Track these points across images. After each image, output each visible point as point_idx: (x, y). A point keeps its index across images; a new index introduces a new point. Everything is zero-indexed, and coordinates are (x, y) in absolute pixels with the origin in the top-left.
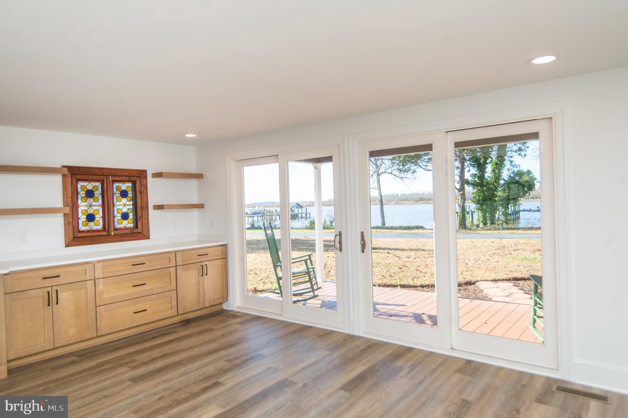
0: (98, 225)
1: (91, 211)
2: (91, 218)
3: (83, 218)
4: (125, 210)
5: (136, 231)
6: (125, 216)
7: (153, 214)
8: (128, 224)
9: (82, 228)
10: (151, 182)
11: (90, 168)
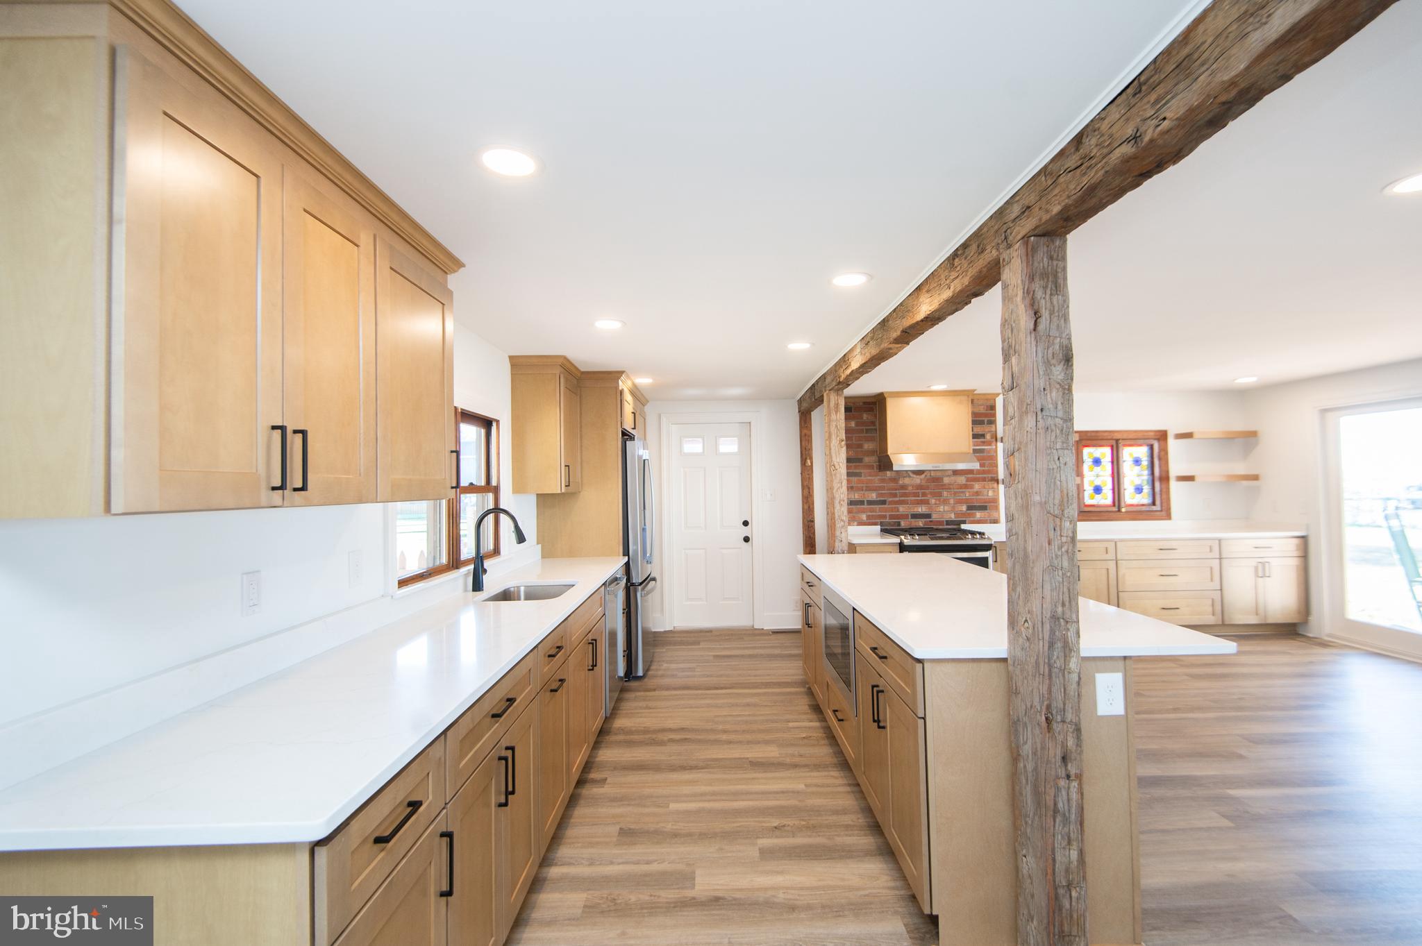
0: (1106, 499)
1: (1098, 482)
2: (1098, 490)
3: (1088, 490)
4: (1138, 481)
5: (1154, 508)
6: (1139, 490)
7: (1174, 485)
8: (1144, 498)
9: (1088, 501)
10: (1172, 444)
11: (1097, 432)
